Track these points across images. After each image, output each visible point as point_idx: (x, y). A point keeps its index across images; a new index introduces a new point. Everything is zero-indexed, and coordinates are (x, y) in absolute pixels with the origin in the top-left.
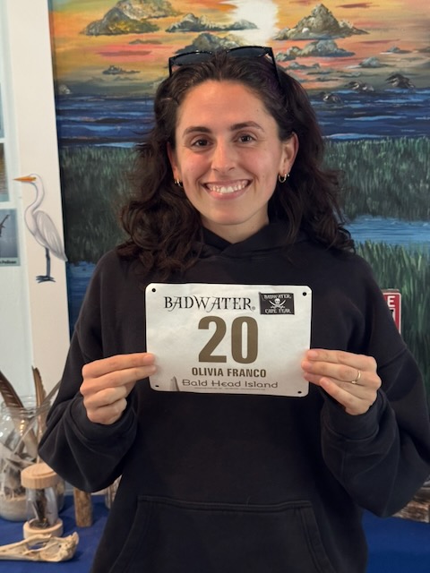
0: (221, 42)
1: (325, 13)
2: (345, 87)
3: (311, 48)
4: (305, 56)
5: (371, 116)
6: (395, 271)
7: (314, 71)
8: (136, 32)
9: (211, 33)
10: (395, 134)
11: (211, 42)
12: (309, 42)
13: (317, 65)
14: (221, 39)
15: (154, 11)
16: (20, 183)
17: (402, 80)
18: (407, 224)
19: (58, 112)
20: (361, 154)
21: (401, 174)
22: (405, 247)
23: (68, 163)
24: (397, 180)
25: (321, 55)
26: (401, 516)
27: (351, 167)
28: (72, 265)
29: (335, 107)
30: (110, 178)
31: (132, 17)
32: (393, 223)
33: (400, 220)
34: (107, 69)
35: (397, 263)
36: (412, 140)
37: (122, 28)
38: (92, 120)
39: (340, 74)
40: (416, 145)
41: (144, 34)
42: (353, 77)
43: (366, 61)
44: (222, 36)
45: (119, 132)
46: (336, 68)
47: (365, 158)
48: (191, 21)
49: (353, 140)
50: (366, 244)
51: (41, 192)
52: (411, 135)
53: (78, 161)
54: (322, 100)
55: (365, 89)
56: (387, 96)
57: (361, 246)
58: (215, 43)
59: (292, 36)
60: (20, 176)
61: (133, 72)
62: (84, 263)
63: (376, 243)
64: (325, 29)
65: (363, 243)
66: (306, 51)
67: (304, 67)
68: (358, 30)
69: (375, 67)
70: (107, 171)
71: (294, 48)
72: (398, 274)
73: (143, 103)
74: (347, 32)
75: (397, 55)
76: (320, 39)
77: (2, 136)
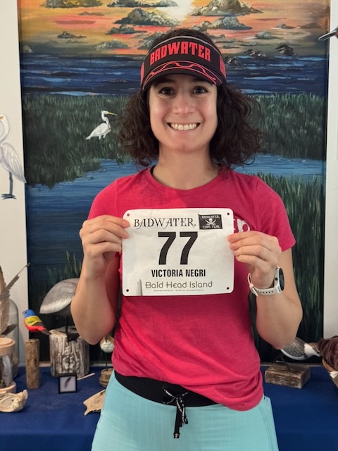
0: (150, 16)
2: (244, 54)
3: (219, 23)
4: (214, 28)
5: (264, 76)
7: (221, 40)
8: (84, 6)
9: (142, 9)
10: (281, 91)
11: (142, 15)
12: (217, 18)
13: (223, 36)
14: (150, 14)
17: (287, 49)
19: (22, 67)
21: (285, 121)
22: (288, 178)
23: (29, 106)
24: (283, 126)
25: (226, 28)
26: (280, 383)
28: (30, 186)
29: (237, 69)
30: (61, 119)
32: (279, 159)
33: (284, 157)
34: (61, 34)
35: (281, 190)
36: (295, 96)
37: (74, 2)
38: (48, 73)
39: (240, 43)
40: (298, 100)
41: (91, 8)
42: (251, 45)
43: (260, 34)
44: (151, 12)
45: (69, 83)
46: (238, 38)
49: (250, 94)
53: (37, 106)
55: (259, 55)
56: (276, 61)
58: (145, 16)
59: (205, 13)
61: (81, 37)
62: (40, 185)
63: (266, 175)
64: (230, 8)
66: (215, 25)
68: (254, 10)
69: (267, 39)
70: (59, 113)
71: (205, 22)
73: (89, 61)
74: (247, 11)
75: (284, 30)
76: (226, 16)
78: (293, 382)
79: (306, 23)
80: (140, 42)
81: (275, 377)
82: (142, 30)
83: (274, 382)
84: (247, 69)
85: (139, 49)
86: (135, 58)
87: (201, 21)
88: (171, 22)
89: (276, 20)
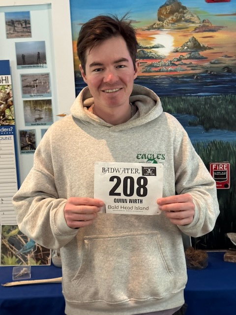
0: (149, 54)
1: (195, 40)
2: (203, 73)
3: (189, 56)
4: (185, 59)
6: (227, 153)
7: (190, 65)
9: (144, 50)
10: (226, 93)
11: (144, 54)
12: (187, 53)
13: (191, 63)
14: (148, 52)
16: (59, 117)
17: (228, 69)
18: (231, 133)
19: (76, 85)
20: (211, 102)
21: (229, 110)
22: (231, 142)
24: (227, 113)
25: (193, 59)
26: (233, 261)
27: (207, 108)
29: (199, 81)
33: (229, 130)
35: (228, 150)
36: (234, 95)
39: (201, 67)
42: (208, 68)
43: (213, 61)
44: (149, 51)
46: (200, 64)
47: (213, 103)
49: (207, 96)
50: (214, 141)
52: (233, 93)
54: (193, 78)
55: (212, 73)
57: (212, 142)
58: (146, 54)
59: (180, 51)
60: (59, 114)
63: (218, 141)
64: (195, 47)
65: (213, 141)
66: (186, 57)
67: (185, 64)
68: (209, 48)
69: (217, 64)
71: (181, 56)
72: (228, 155)
74: (204, 48)
75: (226, 58)
76: (192, 52)
77: (51, 96)
80: (143, 68)
81: (230, 258)
82: (144, 61)
83: (229, 261)
84: (206, 82)
85: (143, 72)
86: (140, 78)
87: (178, 55)
88: (161, 56)
89: (221, 53)
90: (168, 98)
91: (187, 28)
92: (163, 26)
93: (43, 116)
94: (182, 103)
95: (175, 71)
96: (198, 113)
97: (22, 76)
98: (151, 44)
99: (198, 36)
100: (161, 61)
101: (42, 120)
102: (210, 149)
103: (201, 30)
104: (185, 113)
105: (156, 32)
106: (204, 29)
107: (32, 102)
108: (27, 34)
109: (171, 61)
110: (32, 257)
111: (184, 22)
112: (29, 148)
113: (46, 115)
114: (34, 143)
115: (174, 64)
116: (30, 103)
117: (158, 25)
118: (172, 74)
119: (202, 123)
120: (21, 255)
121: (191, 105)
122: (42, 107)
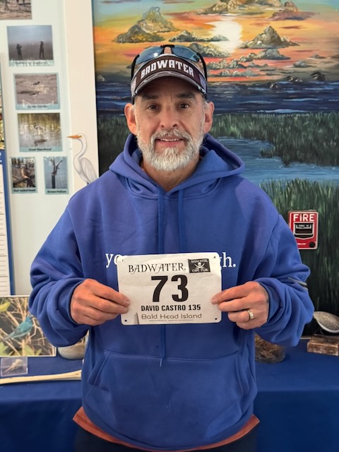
0: (205, 49)
1: (272, 32)
2: (284, 80)
3: (263, 54)
4: (258, 59)
6: (314, 198)
7: (264, 69)
8: (149, 41)
11: (198, 49)
12: (261, 50)
13: (266, 65)
14: (205, 47)
15: (162, 28)
17: (320, 75)
20: (293, 122)
21: (319, 136)
23: (102, 126)
24: (316, 140)
25: (269, 58)
26: (320, 352)
27: (287, 131)
31: (147, 32)
33: (318, 165)
34: (129, 65)
35: (315, 193)
36: (326, 114)
37: (140, 38)
39: (281, 71)
40: (329, 118)
41: (155, 43)
42: (290, 73)
43: (298, 63)
44: (205, 45)
46: (279, 67)
47: (296, 125)
48: (186, 35)
50: (296, 181)
51: (85, 146)
53: (109, 125)
55: (296, 81)
57: (293, 182)
58: (201, 49)
59: (251, 46)
63: (302, 180)
64: (272, 42)
65: (294, 180)
66: (259, 56)
67: (258, 66)
68: (293, 43)
69: (303, 67)
71: (251, 54)
72: (316, 200)
74: (286, 44)
75: (317, 60)
76: (269, 48)
77: (59, 108)
78: (331, 351)
79: (335, 54)
81: (316, 347)
83: (315, 351)
87: (248, 53)
88: (223, 54)
89: (310, 51)
90: (232, 115)
91: (261, 13)
92: (226, 9)
93: (47, 137)
94: (251, 123)
95: (242, 76)
96: (274, 139)
97: (17, 77)
98: (209, 35)
99: (278, 26)
100: (223, 61)
101: (45, 143)
102: (291, 192)
103: (282, 17)
104: (255, 138)
105: (216, 18)
106: (286, 15)
107: (30, 116)
108: (25, 14)
109: (237, 62)
110: (28, 344)
111: (258, 5)
112: (26, 184)
113: (51, 136)
114: (33, 177)
115: (241, 66)
116: (28, 117)
117: (219, 6)
118: (238, 80)
119: (279, 154)
120: (12, 341)
121: (265, 127)
122: (46, 124)
